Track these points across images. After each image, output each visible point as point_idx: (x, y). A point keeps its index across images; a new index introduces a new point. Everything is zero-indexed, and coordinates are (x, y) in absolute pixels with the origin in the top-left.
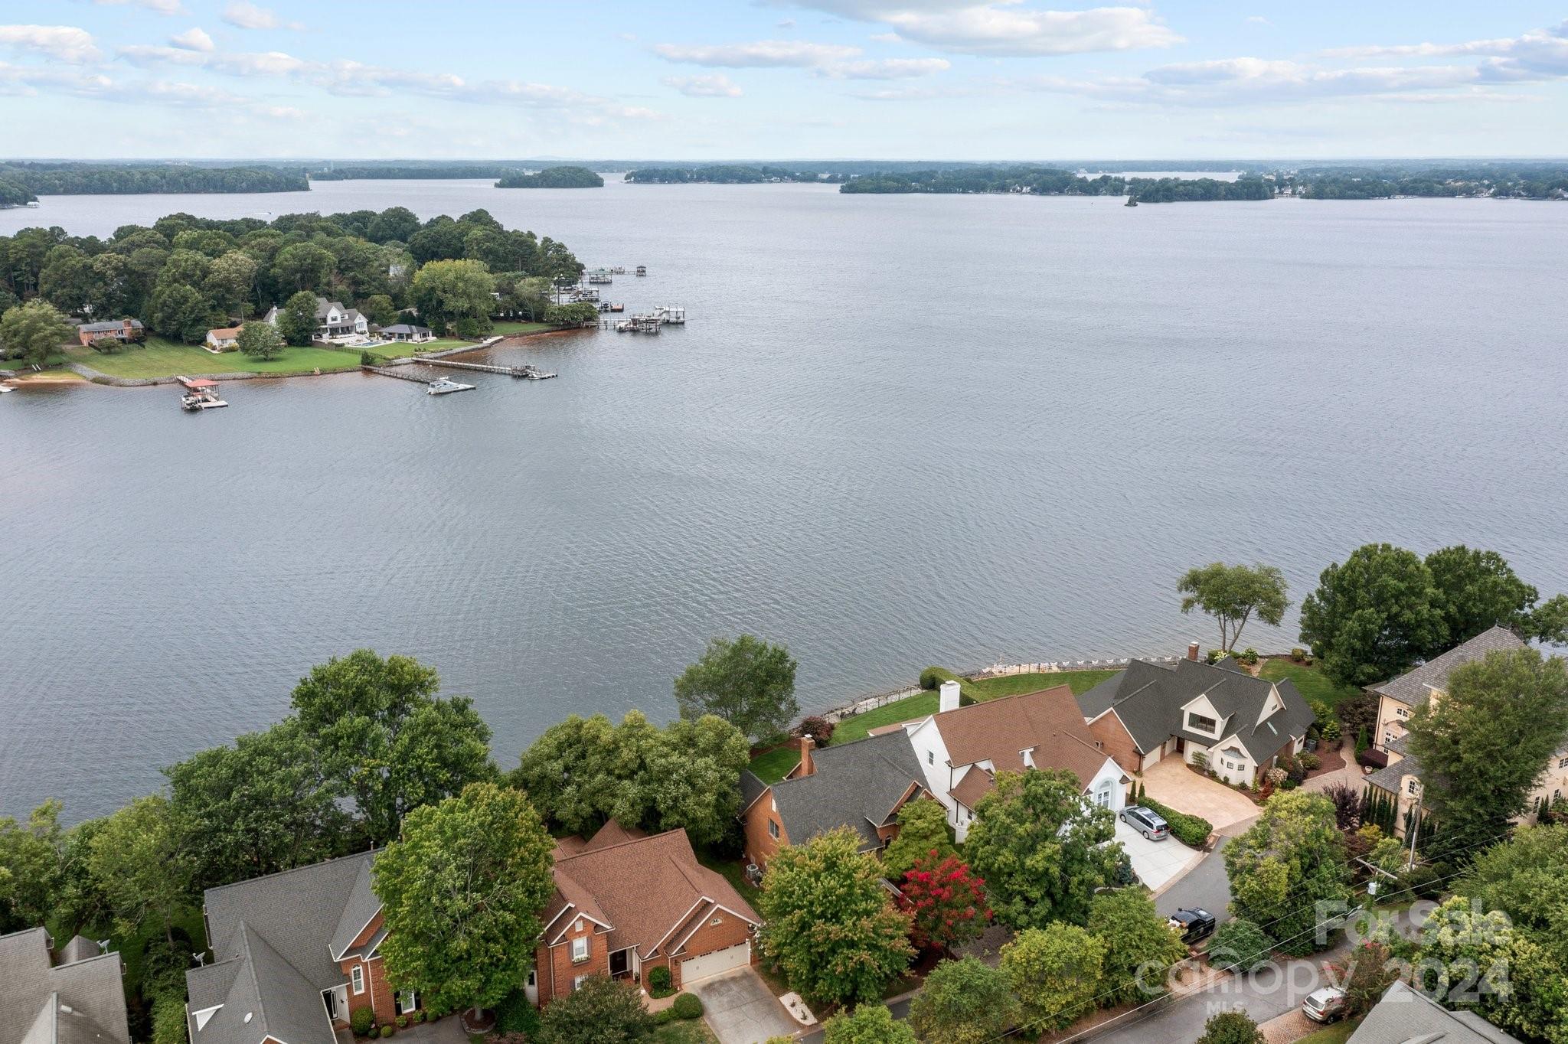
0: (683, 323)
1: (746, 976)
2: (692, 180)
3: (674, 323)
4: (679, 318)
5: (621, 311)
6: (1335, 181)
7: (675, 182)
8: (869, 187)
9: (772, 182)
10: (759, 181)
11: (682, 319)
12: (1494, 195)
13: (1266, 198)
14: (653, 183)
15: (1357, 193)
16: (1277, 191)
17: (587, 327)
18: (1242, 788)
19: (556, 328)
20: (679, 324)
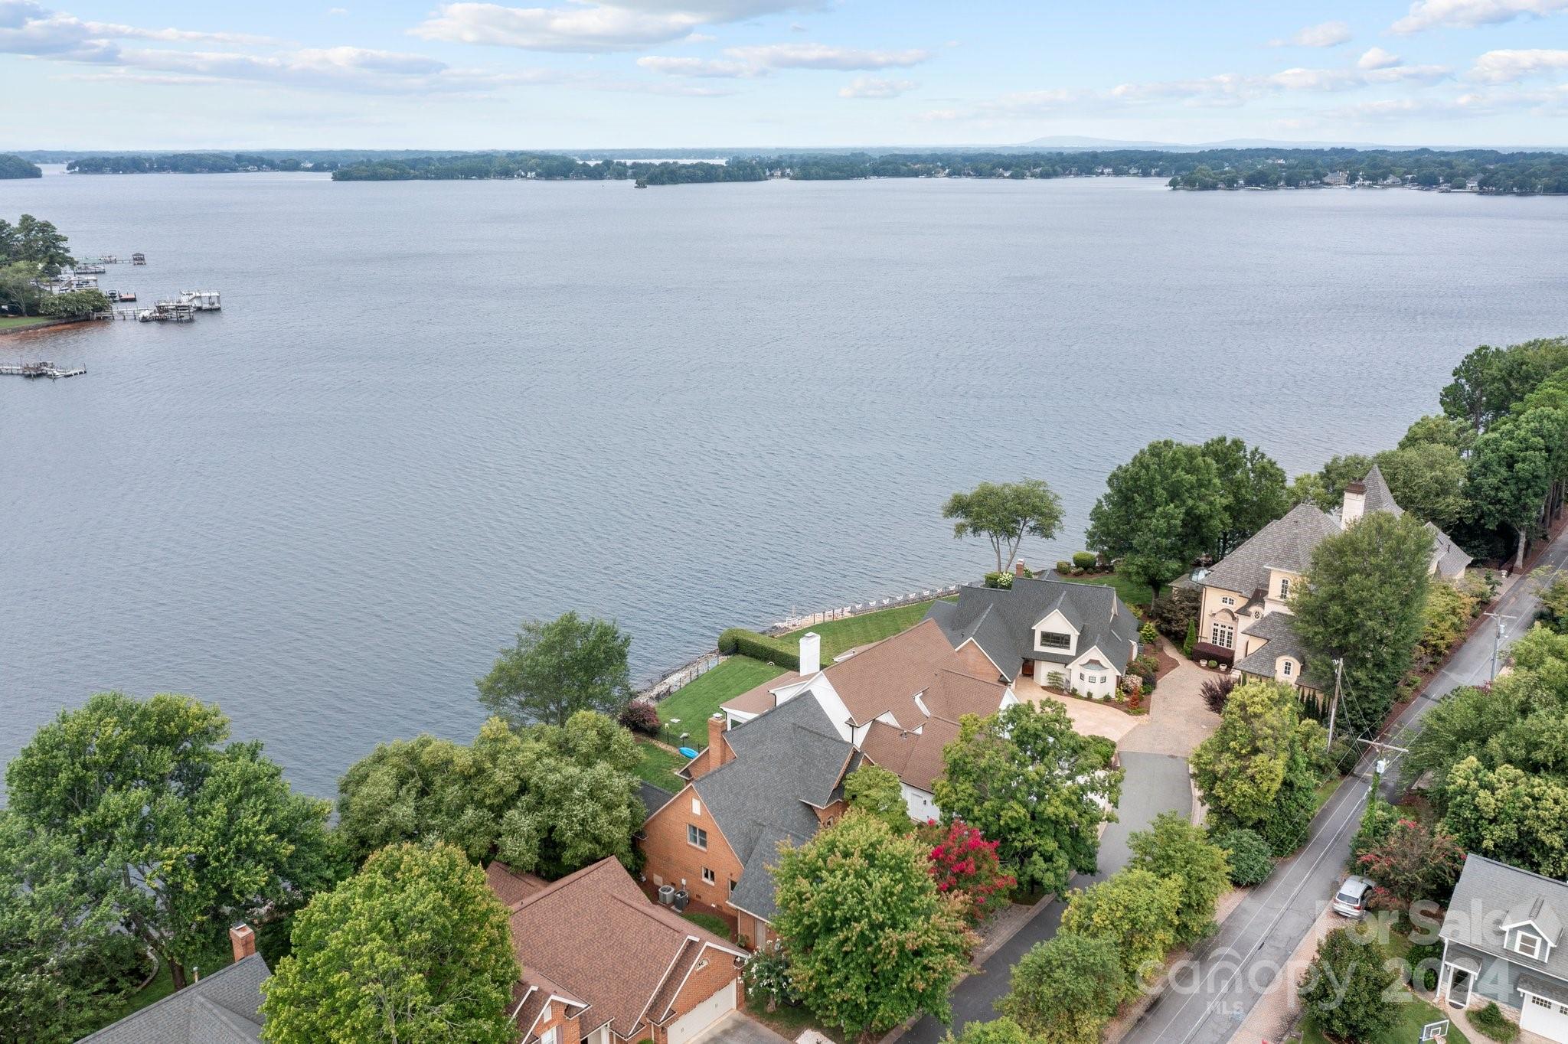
0: (218, 309)
1: (738, 1025)
2: (151, 169)
3: (207, 310)
4: (213, 304)
5: (133, 300)
6: (816, 164)
7: (133, 172)
8: (364, 174)
9: (248, 171)
10: (233, 170)
11: (217, 305)
12: (949, 175)
13: (760, 179)
14: (103, 173)
15: (838, 174)
16: (768, 173)
17: (99, 318)
18: (1107, 700)
19: (58, 321)
20: (214, 310)
